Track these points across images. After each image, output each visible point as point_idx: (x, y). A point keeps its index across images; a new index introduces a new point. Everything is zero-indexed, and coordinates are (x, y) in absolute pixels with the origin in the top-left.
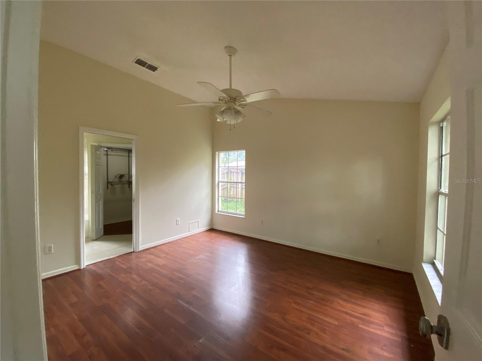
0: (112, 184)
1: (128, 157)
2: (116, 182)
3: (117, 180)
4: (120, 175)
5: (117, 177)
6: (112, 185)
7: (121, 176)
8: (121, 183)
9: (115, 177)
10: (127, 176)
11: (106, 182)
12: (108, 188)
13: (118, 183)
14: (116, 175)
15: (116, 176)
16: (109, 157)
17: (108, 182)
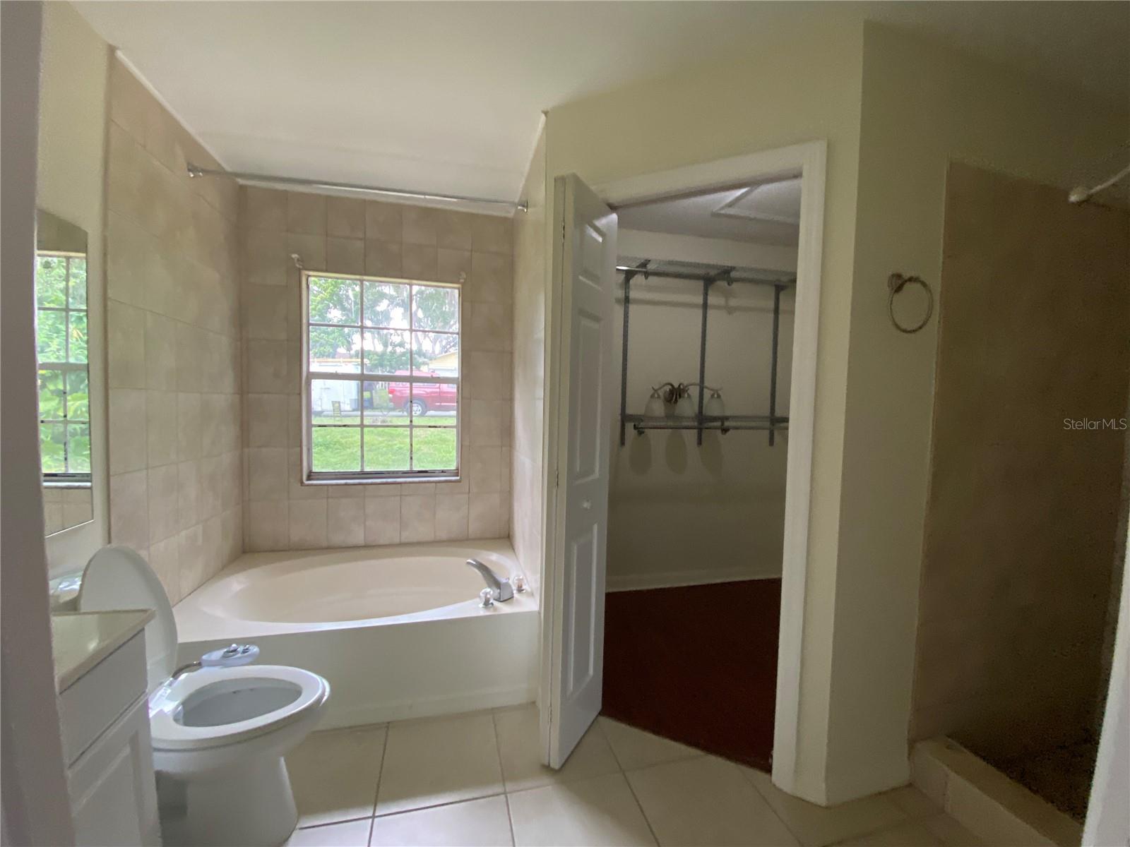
0: (642, 425)
1: (700, 312)
2: (656, 419)
3: (659, 408)
4: (668, 388)
5: (659, 397)
6: (640, 431)
7: (675, 394)
8: (670, 423)
9: (652, 396)
10: (694, 392)
11: (619, 418)
12: (623, 443)
13: (662, 424)
14: (656, 388)
15: (656, 391)
16: (632, 308)
17: (625, 418)
